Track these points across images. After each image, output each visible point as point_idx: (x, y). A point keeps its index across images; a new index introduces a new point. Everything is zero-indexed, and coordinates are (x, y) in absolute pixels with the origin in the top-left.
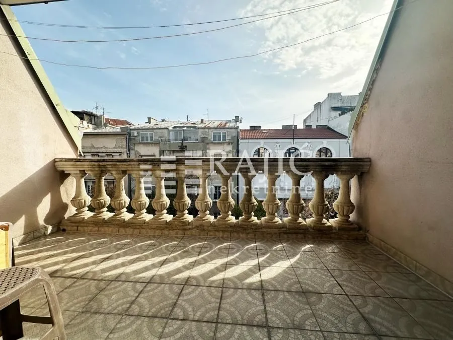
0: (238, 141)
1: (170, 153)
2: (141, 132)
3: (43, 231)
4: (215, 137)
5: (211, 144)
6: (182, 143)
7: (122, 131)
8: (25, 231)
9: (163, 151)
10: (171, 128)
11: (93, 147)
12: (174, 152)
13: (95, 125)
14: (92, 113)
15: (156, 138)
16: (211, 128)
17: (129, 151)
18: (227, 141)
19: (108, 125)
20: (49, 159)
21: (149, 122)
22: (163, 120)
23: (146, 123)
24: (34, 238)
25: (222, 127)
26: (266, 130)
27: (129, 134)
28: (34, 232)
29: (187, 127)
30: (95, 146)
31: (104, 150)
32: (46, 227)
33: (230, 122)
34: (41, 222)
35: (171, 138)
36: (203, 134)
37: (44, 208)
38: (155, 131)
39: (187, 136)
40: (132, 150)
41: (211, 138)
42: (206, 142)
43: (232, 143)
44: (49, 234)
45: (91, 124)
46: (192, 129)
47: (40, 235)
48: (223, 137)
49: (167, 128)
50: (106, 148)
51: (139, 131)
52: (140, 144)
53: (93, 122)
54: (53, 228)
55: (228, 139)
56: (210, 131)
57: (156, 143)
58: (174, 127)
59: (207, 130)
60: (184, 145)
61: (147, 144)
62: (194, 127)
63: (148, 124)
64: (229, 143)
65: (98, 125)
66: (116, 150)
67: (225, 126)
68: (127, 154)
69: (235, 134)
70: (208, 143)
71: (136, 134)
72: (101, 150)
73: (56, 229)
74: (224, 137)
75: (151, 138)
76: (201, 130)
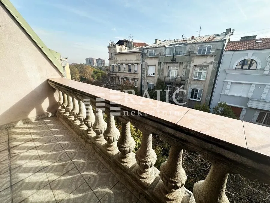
0: (222, 52)
1: (165, 64)
2: (150, 50)
3: (47, 115)
4: (200, 51)
5: (196, 57)
6: (173, 57)
7: (140, 50)
8: (37, 115)
9: (161, 62)
10: (167, 46)
11: (126, 60)
12: (167, 63)
13: (129, 47)
14: (128, 40)
15: (157, 54)
16: (198, 43)
17: (142, 62)
18: (211, 53)
19: (135, 47)
20: (44, 80)
21: (156, 43)
22: (165, 40)
23: (154, 43)
24: (42, 118)
25: (209, 41)
26: (262, 39)
27: (142, 52)
28: (42, 115)
29: (179, 44)
30: (128, 60)
31: (131, 62)
32: (48, 113)
33: (220, 35)
34: (45, 111)
35: (167, 53)
36: (190, 49)
37: (46, 104)
38: (157, 49)
39: (178, 50)
40: (144, 62)
41: (196, 52)
42: (192, 55)
43: (215, 55)
44: (50, 117)
45: (127, 47)
46: (182, 45)
47: (45, 117)
48: (207, 51)
49: (164, 46)
50: (132, 61)
51: (148, 49)
52: (148, 58)
53: (128, 46)
54: (52, 114)
55: (212, 51)
56: (197, 45)
57: (157, 57)
58: (170, 45)
59: (194, 45)
60: (175, 58)
61: (152, 58)
62: (185, 44)
63: (155, 44)
64: (212, 55)
65: (130, 47)
66: (136, 62)
67: (212, 40)
68: (141, 64)
69: (220, 47)
70: (193, 56)
71: (146, 52)
72: (129, 62)
73: (54, 114)
74: (209, 50)
75: (155, 53)
76: (189, 46)
